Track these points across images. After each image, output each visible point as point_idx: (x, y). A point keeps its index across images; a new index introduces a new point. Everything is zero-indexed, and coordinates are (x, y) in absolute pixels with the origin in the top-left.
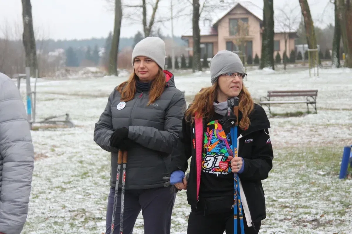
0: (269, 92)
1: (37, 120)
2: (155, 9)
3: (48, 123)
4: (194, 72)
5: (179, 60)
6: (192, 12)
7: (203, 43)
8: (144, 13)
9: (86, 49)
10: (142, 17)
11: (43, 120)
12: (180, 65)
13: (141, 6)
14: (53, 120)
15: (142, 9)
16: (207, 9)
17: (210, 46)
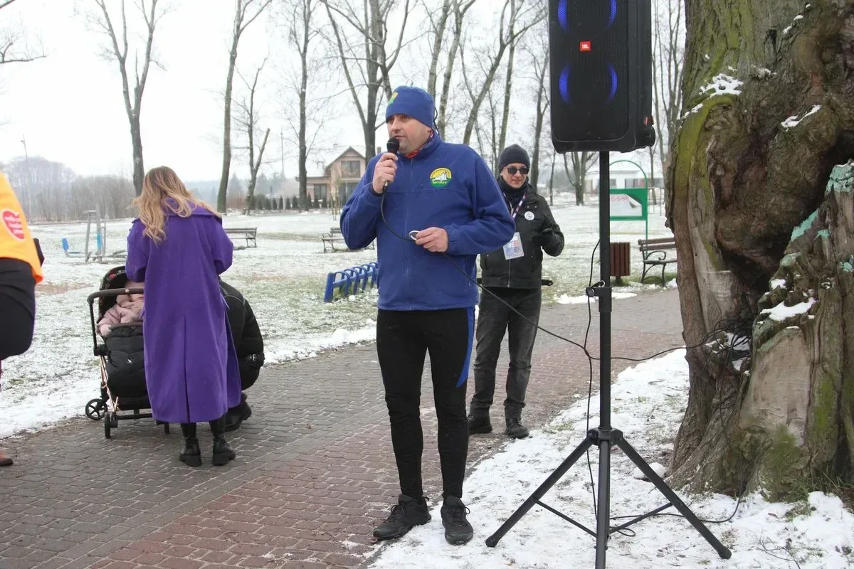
0: (332, 229)
1: (107, 254)
2: (262, 151)
3: (118, 257)
4: (300, 212)
5: (291, 201)
6: (298, 154)
7: (311, 184)
8: (252, 155)
9: (211, 188)
10: (249, 158)
11: (111, 254)
12: (284, 206)
13: (248, 148)
14: (121, 254)
15: (249, 151)
16: (314, 151)
17: (323, 188)
